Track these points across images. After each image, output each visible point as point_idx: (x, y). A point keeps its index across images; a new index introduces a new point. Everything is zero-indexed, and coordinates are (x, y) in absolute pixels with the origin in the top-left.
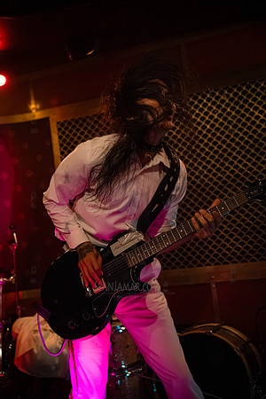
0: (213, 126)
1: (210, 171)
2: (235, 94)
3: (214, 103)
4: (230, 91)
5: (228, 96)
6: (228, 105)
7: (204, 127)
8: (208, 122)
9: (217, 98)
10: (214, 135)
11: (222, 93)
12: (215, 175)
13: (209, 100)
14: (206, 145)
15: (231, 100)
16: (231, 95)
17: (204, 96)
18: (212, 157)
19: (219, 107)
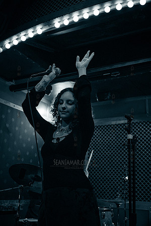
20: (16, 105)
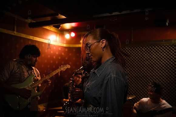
0: (138, 58)
1: (135, 72)
2: (147, 49)
3: (140, 50)
4: (146, 47)
5: (144, 49)
6: (144, 52)
7: (135, 58)
8: (137, 56)
9: (141, 49)
10: (138, 60)
11: (143, 47)
12: (137, 73)
13: (138, 49)
14: (135, 63)
15: (146, 50)
16: (146, 49)
17: (137, 48)
18: (137, 68)
19: (141, 52)
20: (34, 37)
